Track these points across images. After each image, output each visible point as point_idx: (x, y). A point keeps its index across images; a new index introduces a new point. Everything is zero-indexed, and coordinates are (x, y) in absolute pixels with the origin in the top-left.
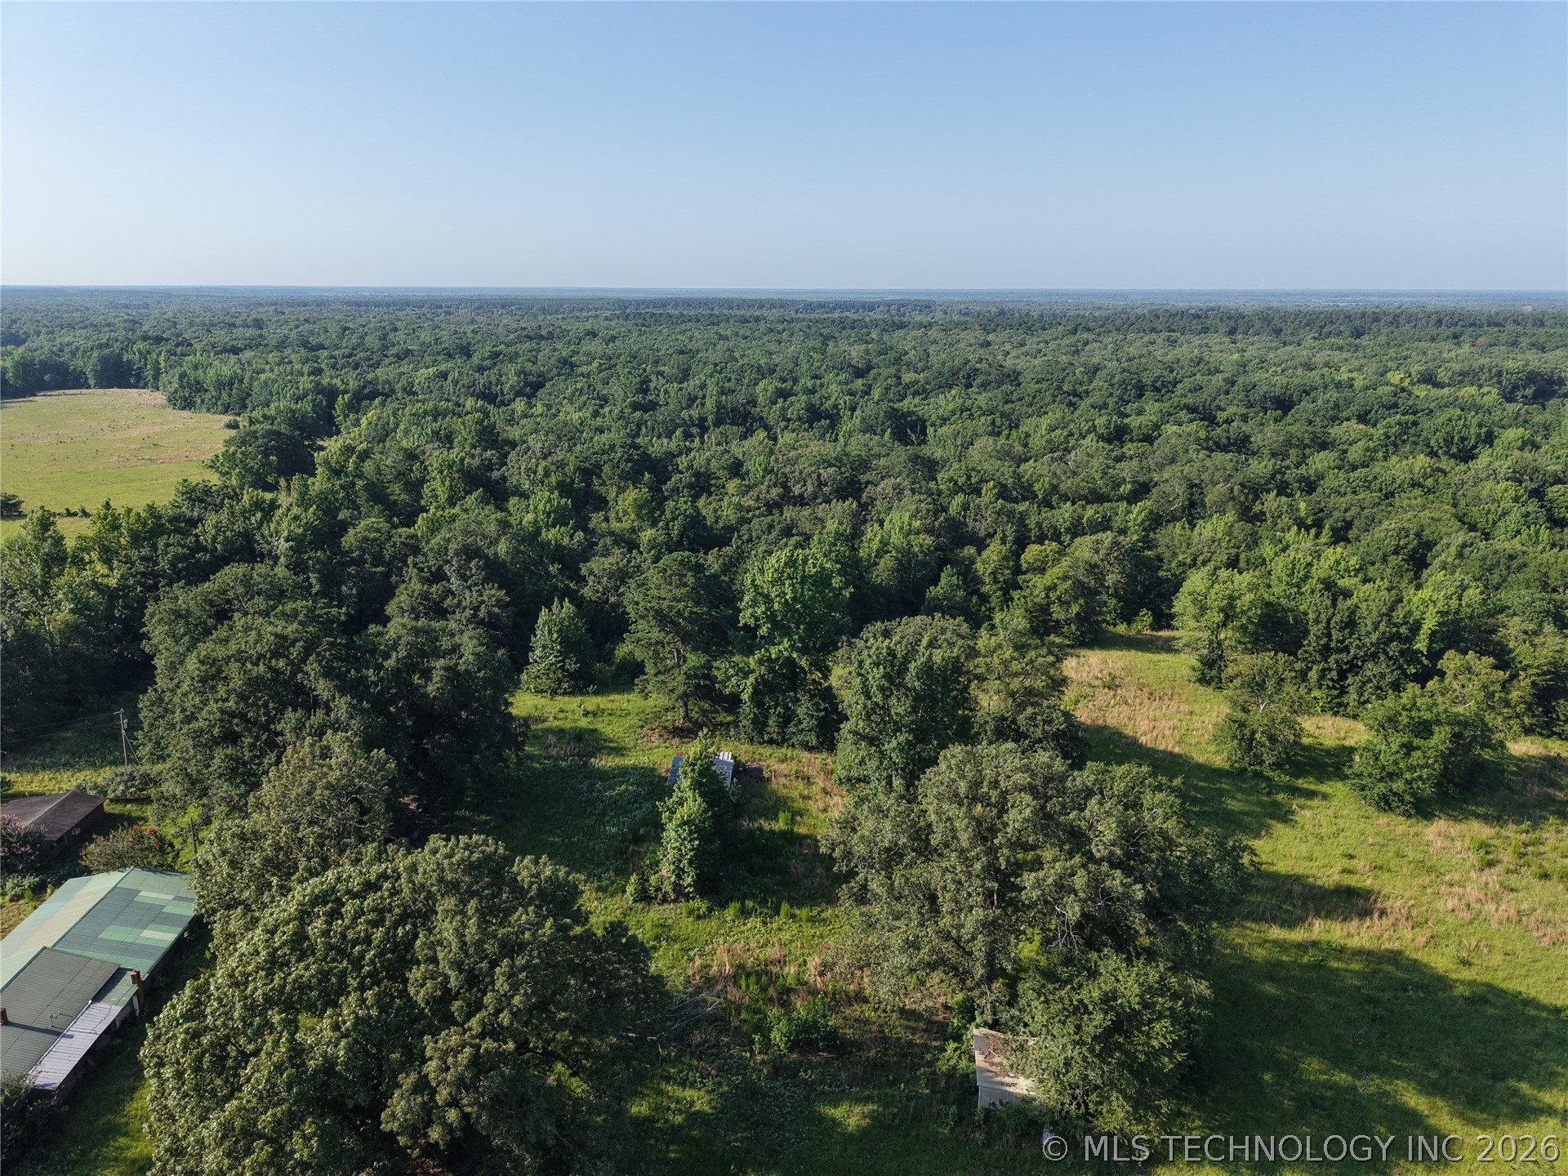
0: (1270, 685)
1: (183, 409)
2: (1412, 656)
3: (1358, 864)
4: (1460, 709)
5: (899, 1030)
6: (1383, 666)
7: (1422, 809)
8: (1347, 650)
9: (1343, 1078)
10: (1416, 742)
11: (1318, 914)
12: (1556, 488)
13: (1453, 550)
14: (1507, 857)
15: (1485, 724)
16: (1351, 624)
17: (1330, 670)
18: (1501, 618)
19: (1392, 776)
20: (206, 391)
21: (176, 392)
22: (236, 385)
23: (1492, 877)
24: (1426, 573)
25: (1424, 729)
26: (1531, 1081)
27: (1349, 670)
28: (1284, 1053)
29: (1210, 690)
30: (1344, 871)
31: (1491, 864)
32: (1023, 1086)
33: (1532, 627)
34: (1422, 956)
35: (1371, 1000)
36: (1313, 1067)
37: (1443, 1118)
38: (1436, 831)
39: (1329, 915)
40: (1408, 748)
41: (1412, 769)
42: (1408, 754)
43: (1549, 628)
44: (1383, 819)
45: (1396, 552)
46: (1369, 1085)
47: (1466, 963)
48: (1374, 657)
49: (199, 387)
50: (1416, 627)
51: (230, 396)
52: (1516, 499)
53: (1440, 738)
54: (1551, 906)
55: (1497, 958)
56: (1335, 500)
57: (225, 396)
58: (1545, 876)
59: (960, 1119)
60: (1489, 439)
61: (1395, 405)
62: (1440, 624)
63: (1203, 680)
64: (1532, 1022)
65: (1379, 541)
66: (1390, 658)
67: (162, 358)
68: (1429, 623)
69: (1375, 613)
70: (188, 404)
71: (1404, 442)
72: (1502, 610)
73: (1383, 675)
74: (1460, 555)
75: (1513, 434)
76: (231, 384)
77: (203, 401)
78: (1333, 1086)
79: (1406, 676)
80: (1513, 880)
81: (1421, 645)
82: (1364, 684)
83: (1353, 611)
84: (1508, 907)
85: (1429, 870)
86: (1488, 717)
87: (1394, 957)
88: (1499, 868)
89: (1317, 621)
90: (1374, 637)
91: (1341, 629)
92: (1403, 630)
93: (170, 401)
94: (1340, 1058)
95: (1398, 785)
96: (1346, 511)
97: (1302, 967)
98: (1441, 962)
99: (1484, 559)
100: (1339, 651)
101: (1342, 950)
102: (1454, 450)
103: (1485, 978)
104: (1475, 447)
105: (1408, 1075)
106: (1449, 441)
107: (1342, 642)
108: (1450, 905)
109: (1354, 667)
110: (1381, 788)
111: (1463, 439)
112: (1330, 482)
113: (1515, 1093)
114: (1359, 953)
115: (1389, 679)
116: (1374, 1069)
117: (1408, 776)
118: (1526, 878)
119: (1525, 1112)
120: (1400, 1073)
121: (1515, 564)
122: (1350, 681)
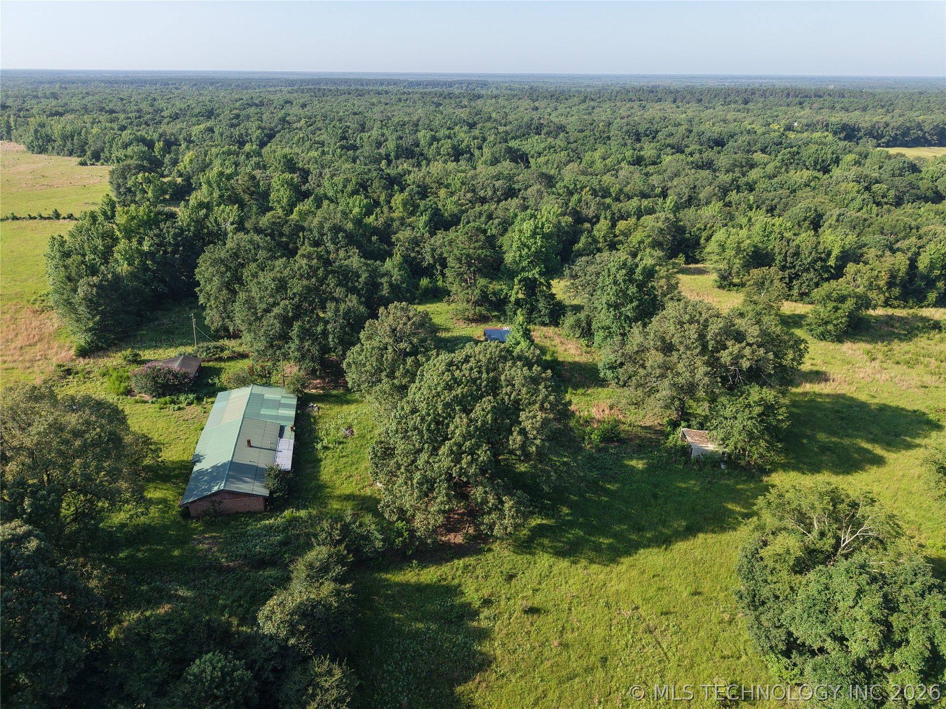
0: (767, 284)
1: (40, 153)
2: (826, 269)
3: (818, 361)
4: (857, 290)
5: (643, 433)
6: (812, 275)
7: (840, 339)
8: (794, 267)
9: (834, 439)
10: (840, 305)
11: (806, 381)
12: (876, 185)
13: (834, 218)
14: (880, 356)
15: (867, 297)
16: (797, 254)
17: (785, 278)
18: (865, 249)
19: (826, 323)
20: (55, 141)
21: (32, 142)
22: (75, 138)
23: (877, 364)
24: (820, 230)
25: (842, 299)
26: (909, 436)
27: (794, 278)
28: (808, 432)
29: (724, 292)
30: (812, 365)
31: (874, 359)
32: (711, 447)
33: (880, 253)
34: (855, 395)
35: (839, 412)
36: (822, 437)
37: (878, 450)
38: (847, 347)
39: (811, 382)
40: (836, 309)
41: (837, 319)
42: (836, 311)
43: (888, 253)
44: (823, 343)
45: (805, 220)
46: (846, 441)
47: (873, 397)
48: (807, 270)
49: (49, 139)
50: (829, 254)
51: (73, 144)
52: (858, 192)
53: (849, 304)
54: (902, 375)
55: (886, 395)
56: (765, 195)
57: (69, 144)
58: (898, 363)
59: (686, 463)
60: (837, 161)
61: (781, 143)
62: (841, 252)
63: (721, 287)
64: (906, 416)
65: (796, 214)
66: (816, 270)
67: (12, 120)
68: (836, 252)
69: (810, 248)
70: (42, 150)
71: (791, 163)
72: (865, 245)
73: (811, 279)
74: (838, 220)
75: (850, 158)
76: (72, 136)
77: (53, 148)
78: (832, 442)
79: (823, 279)
80: (885, 365)
81: (832, 262)
82: (801, 284)
83: (798, 246)
84: (885, 376)
85: (848, 363)
86: (869, 294)
87: (843, 396)
88: (878, 361)
89: (780, 253)
90: (809, 260)
91: (793, 257)
92: (823, 256)
93: (29, 148)
94: (832, 432)
95: (830, 327)
96: (772, 200)
97: (806, 402)
98: (863, 397)
99: (852, 221)
100: (790, 268)
101: (820, 395)
102: (819, 167)
103: (883, 402)
104: (829, 165)
105: (862, 437)
106: (816, 163)
107: (792, 263)
108: (861, 376)
109: (797, 276)
110: (821, 329)
111: (823, 161)
112: (760, 186)
113: (905, 440)
114: (828, 395)
115: (815, 280)
116: (848, 436)
117: (835, 322)
118: (889, 364)
119: (909, 446)
120: (857, 437)
121: (867, 223)
122: (795, 282)
